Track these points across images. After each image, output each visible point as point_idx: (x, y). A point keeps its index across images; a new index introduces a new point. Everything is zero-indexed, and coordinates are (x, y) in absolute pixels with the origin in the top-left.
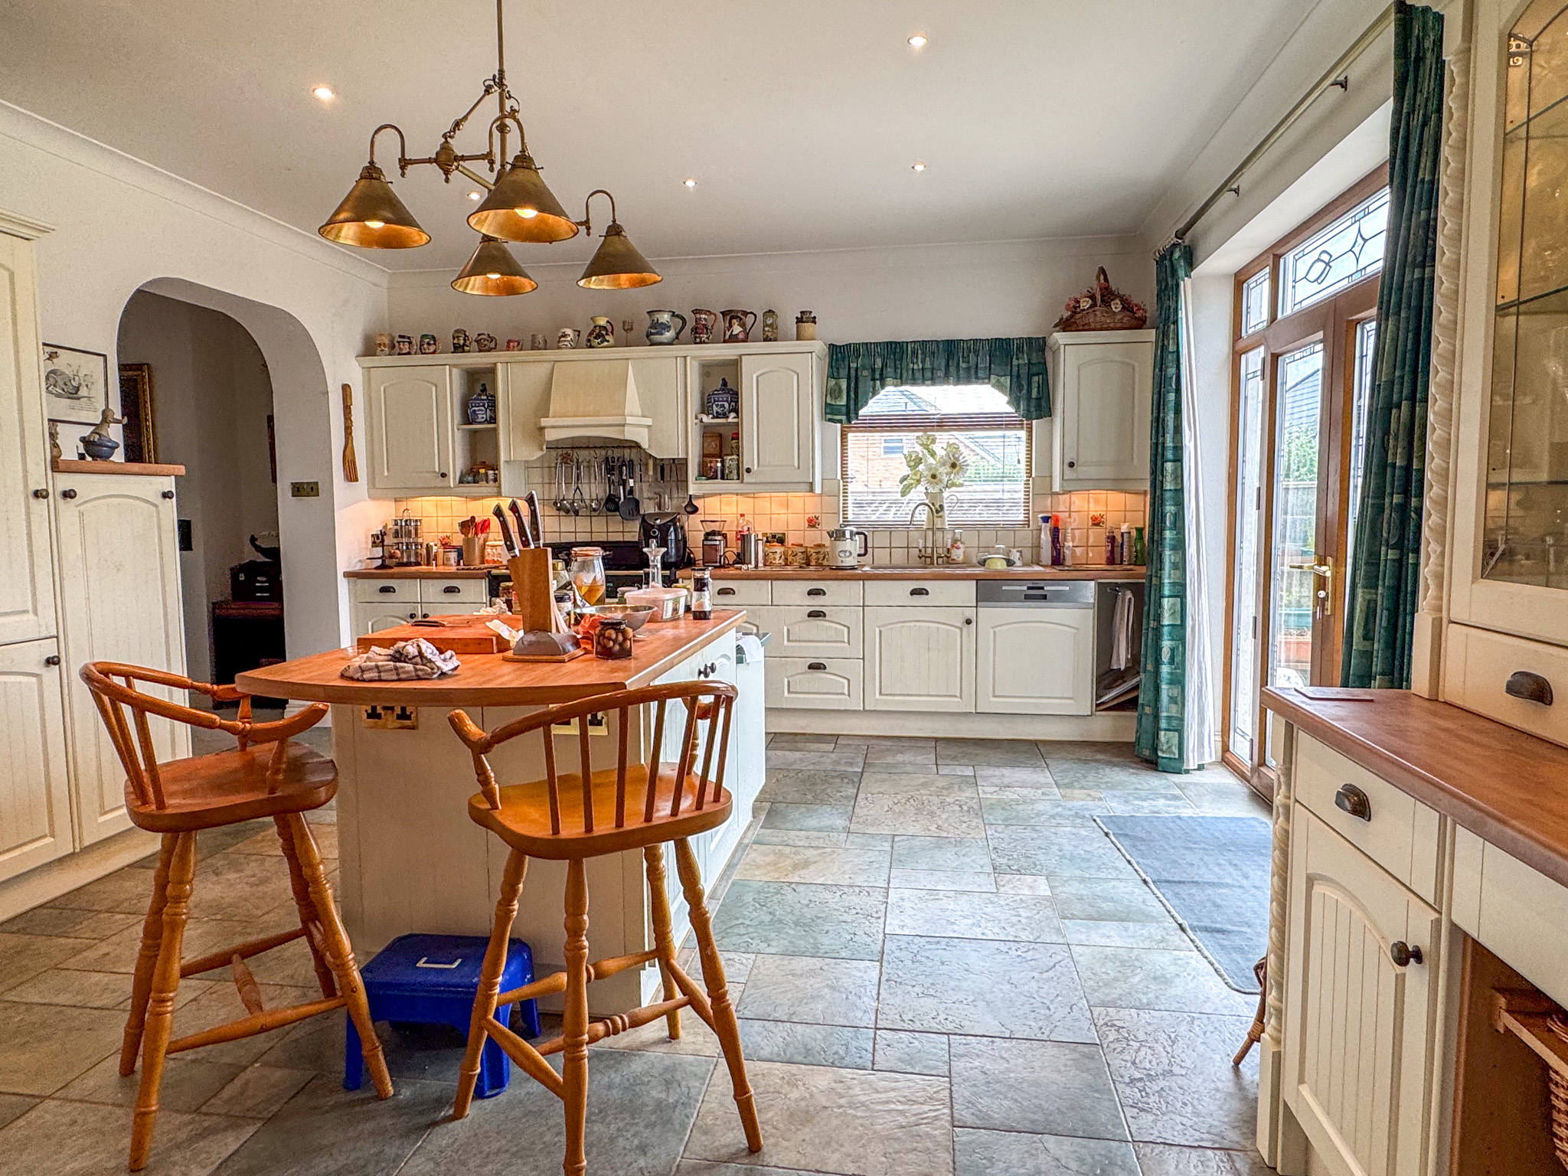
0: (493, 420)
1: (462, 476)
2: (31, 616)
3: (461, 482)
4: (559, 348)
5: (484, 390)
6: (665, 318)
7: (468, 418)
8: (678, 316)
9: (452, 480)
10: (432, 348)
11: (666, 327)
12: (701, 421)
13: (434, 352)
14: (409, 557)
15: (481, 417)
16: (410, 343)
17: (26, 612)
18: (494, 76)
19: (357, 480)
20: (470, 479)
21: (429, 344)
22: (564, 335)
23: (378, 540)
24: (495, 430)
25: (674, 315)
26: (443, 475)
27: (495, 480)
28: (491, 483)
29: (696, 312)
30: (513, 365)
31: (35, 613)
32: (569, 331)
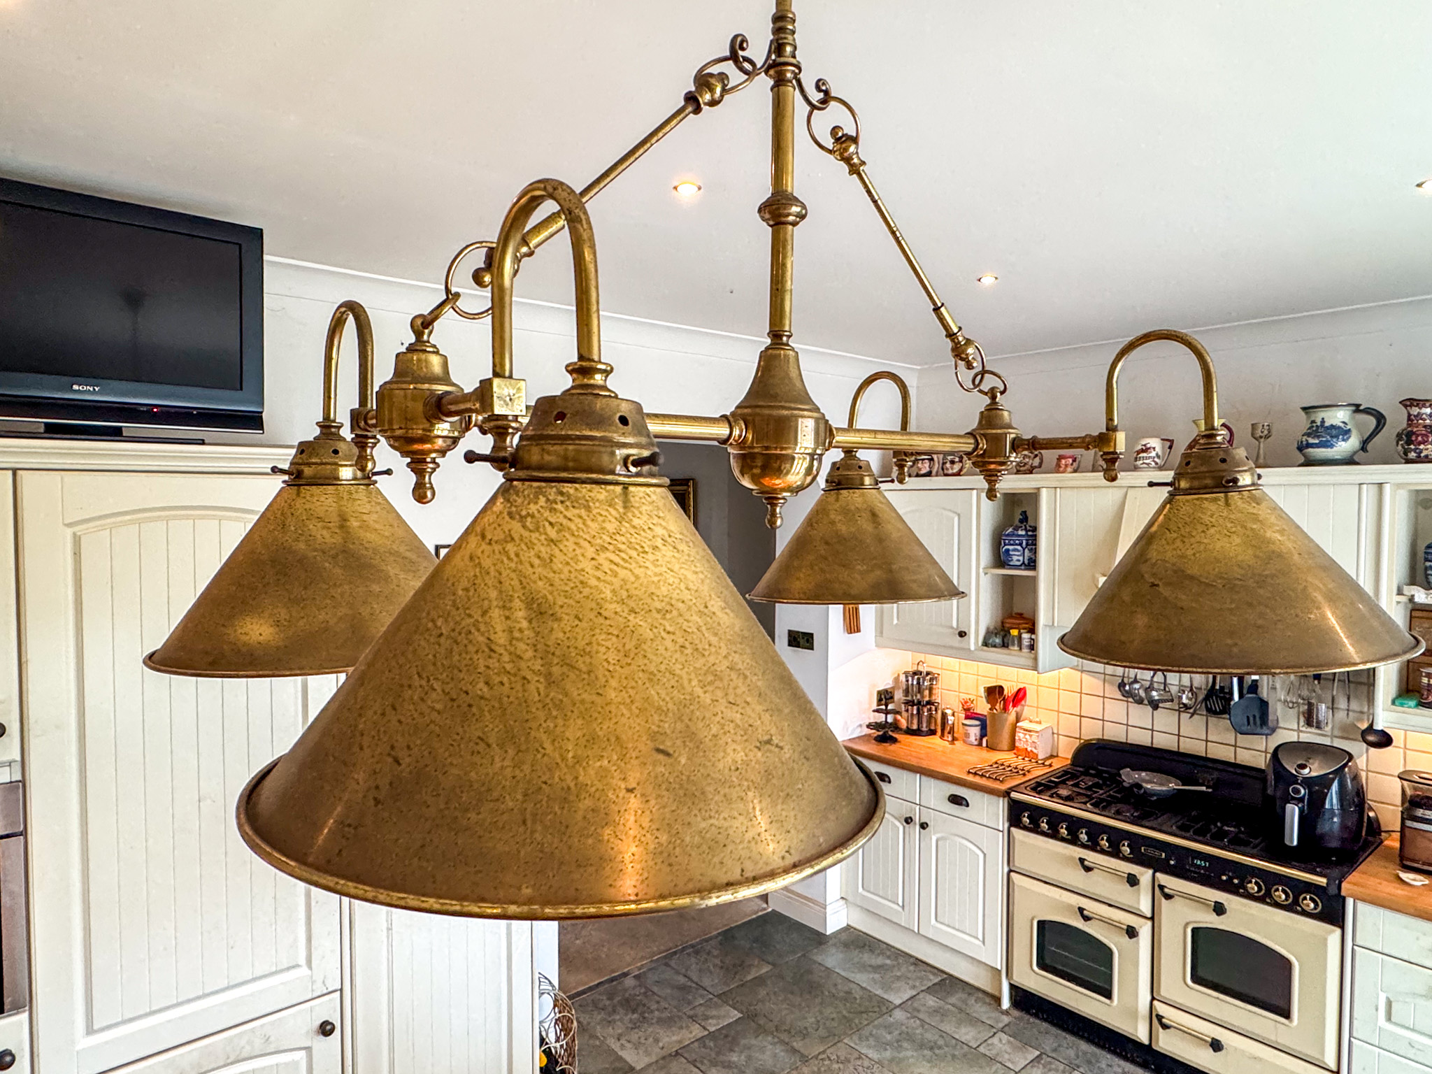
4: (1136, 468)
5: (1025, 519)
6: (1339, 417)
7: (1000, 559)
8: (1368, 411)
9: (974, 640)
10: (957, 467)
11: (1344, 433)
13: (958, 474)
14: (920, 722)
15: (1016, 558)
16: (932, 460)
17: (298, 966)
19: (859, 631)
20: (998, 641)
21: (953, 462)
22: (1146, 450)
25: (1357, 409)
26: (962, 634)
27: (1032, 647)
28: (1025, 650)
29: (1409, 403)
31: (310, 967)
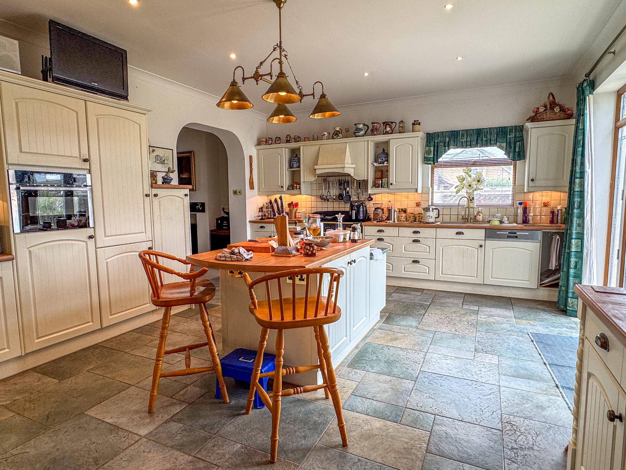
0: (299, 167)
1: (288, 187)
2: (144, 234)
3: (288, 189)
4: (322, 140)
5: (297, 156)
6: (361, 126)
7: (291, 166)
8: (366, 125)
9: (285, 189)
10: (279, 142)
11: (361, 130)
12: (374, 165)
13: (280, 143)
14: (271, 215)
15: (295, 166)
16: (272, 140)
17: (143, 232)
18: (277, 44)
19: (254, 189)
20: (291, 188)
21: (278, 140)
22: (324, 135)
23: (261, 209)
24: (300, 170)
25: (364, 125)
26: (282, 187)
27: (299, 188)
28: (298, 190)
29: (373, 123)
30: (306, 147)
31: (146, 233)
32: (326, 133)
